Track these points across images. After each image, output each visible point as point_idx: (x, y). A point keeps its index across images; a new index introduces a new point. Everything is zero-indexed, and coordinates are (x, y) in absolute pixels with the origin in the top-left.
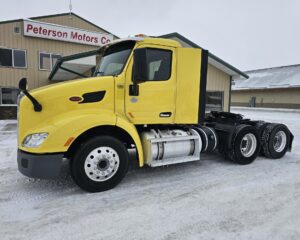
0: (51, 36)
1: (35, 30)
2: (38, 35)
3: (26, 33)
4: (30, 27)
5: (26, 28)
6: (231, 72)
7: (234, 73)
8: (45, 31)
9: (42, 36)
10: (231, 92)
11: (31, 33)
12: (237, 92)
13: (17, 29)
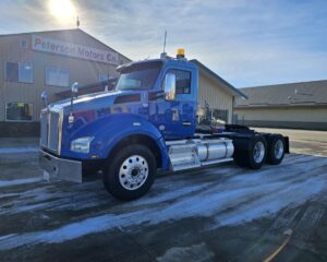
0: (59, 52)
1: (43, 45)
2: (46, 50)
3: (34, 48)
4: (38, 42)
5: (34, 43)
6: (234, 93)
7: (237, 94)
8: (52, 46)
9: (51, 50)
10: (234, 109)
12: (238, 109)
13: (24, 42)
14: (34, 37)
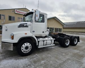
0: (21, 14)
1: (18, 12)
2: (18, 13)
3: (15, 12)
4: (16, 11)
8: (20, 12)
9: (19, 13)
11: (17, 12)
13: (13, 11)
14: (15, 10)
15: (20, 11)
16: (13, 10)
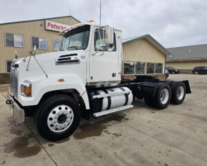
0: (60, 30)
1: (52, 26)
2: (53, 29)
3: (47, 28)
4: (49, 24)
9: (56, 29)
11: (50, 28)
13: (41, 25)
14: (47, 22)
15: (57, 24)
16: (42, 22)
